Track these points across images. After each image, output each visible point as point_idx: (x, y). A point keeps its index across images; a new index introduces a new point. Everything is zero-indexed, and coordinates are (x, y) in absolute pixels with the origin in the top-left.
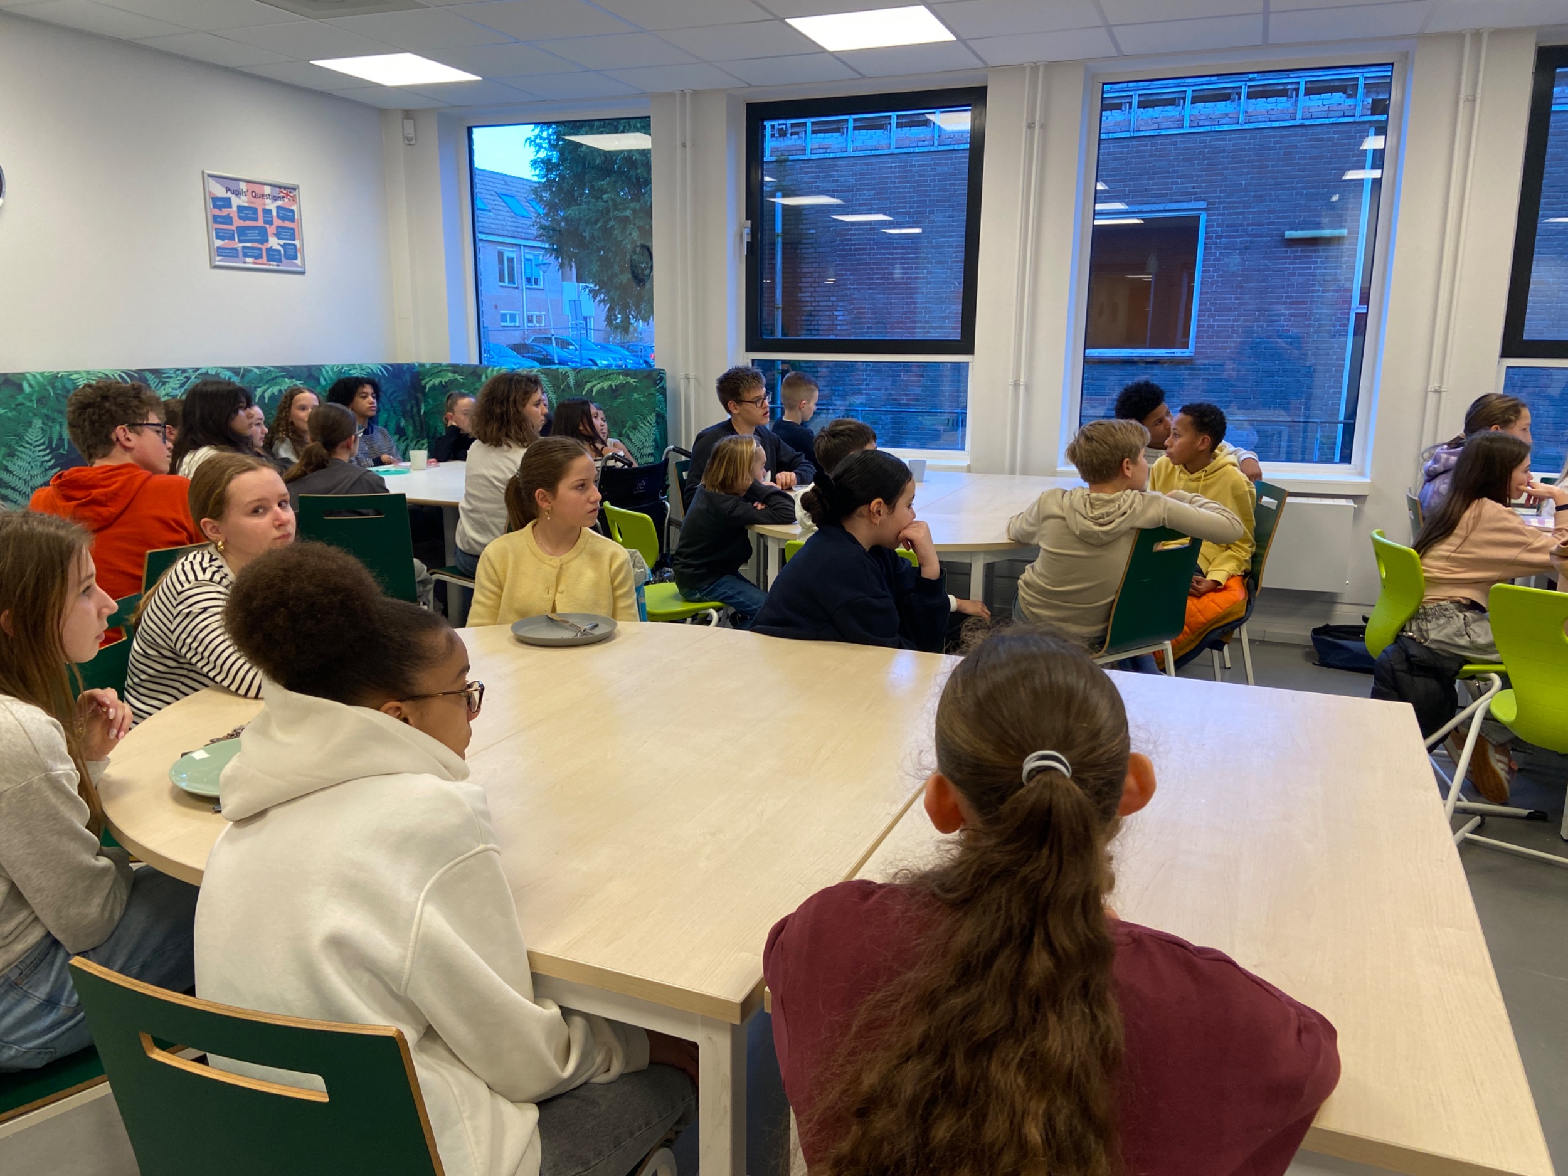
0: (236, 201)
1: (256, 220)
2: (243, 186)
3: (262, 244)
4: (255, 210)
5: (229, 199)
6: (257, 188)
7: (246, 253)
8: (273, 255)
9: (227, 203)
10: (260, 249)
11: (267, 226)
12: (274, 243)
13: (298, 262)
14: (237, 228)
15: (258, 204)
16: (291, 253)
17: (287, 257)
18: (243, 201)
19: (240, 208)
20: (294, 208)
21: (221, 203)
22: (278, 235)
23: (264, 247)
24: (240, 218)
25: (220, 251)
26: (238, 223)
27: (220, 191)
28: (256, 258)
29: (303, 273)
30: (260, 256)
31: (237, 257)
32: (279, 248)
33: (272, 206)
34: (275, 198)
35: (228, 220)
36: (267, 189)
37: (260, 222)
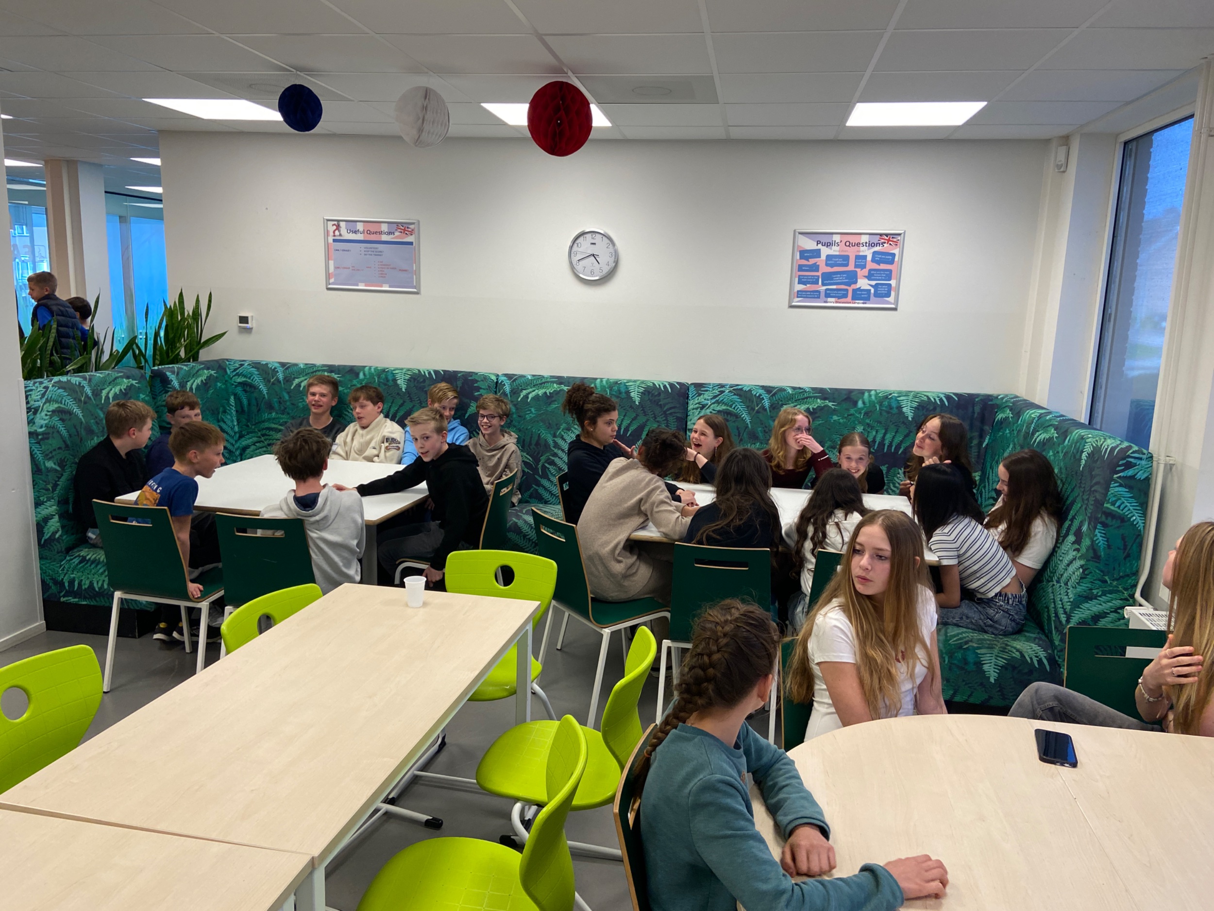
0: (825, 251)
1: (847, 265)
2: (837, 238)
3: (850, 286)
4: (846, 258)
5: (819, 250)
6: (853, 239)
7: (828, 294)
8: (860, 295)
9: (817, 253)
10: (847, 290)
11: (858, 270)
13: (891, 299)
14: (823, 274)
15: (852, 252)
16: (882, 292)
17: (876, 295)
18: (834, 251)
19: (829, 257)
20: (896, 251)
21: (805, 254)
22: (869, 277)
23: (850, 289)
24: (827, 265)
25: (800, 294)
26: (824, 269)
27: (810, 245)
28: (839, 298)
29: (895, 309)
30: (845, 296)
31: (819, 298)
32: (870, 288)
33: (868, 253)
34: (872, 245)
35: (816, 268)
36: (865, 239)
37: (851, 267)
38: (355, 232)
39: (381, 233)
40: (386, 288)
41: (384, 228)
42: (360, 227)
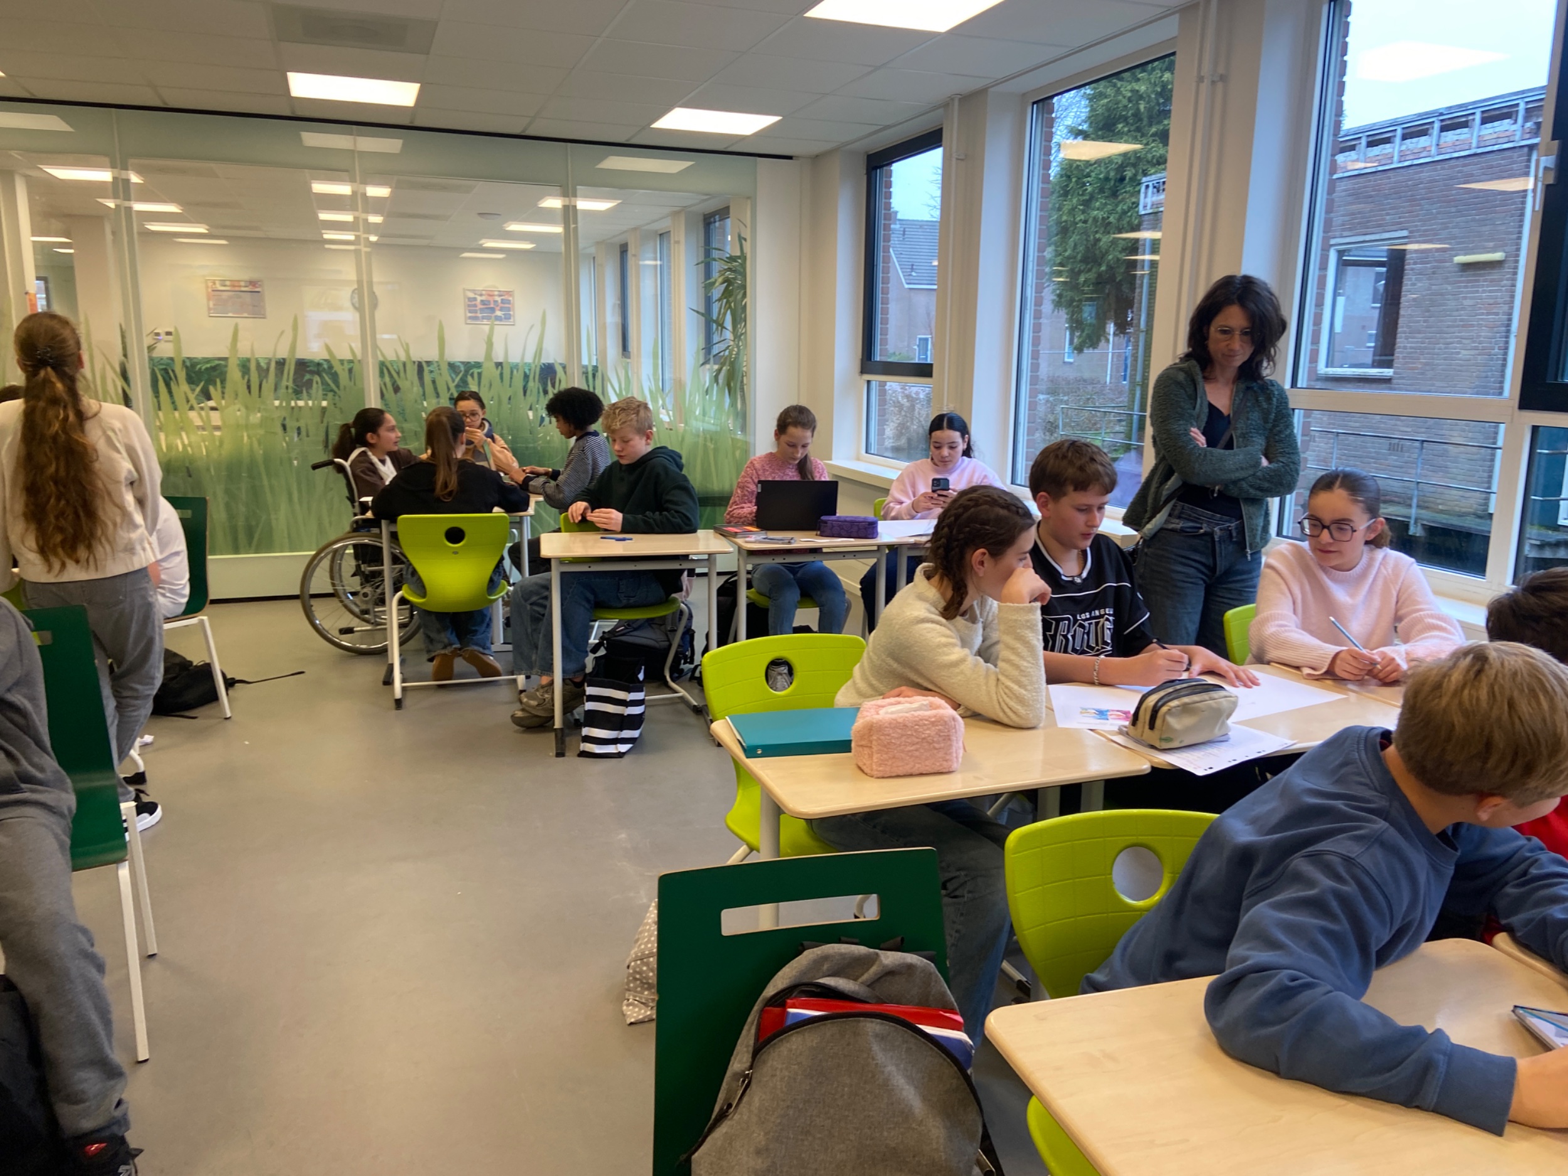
0: (479, 298)
1: (490, 305)
2: (484, 292)
4: (489, 301)
5: (476, 297)
6: (491, 293)
7: (483, 318)
8: (498, 318)
9: (475, 299)
10: (491, 316)
11: (496, 307)
12: (499, 313)
13: (512, 320)
14: (479, 309)
15: (491, 299)
16: (508, 317)
17: (505, 318)
18: (483, 298)
19: (482, 301)
20: (511, 299)
21: (470, 299)
22: (501, 310)
23: (493, 315)
24: (481, 304)
25: (470, 318)
26: (479, 306)
27: (471, 295)
28: (488, 320)
29: (514, 325)
30: (491, 319)
31: (479, 319)
32: (501, 315)
33: (498, 299)
34: (500, 296)
35: (475, 306)
36: (496, 293)
37: (492, 306)
38: (225, 286)
39: (240, 286)
40: (246, 315)
41: (243, 284)
42: (228, 283)
